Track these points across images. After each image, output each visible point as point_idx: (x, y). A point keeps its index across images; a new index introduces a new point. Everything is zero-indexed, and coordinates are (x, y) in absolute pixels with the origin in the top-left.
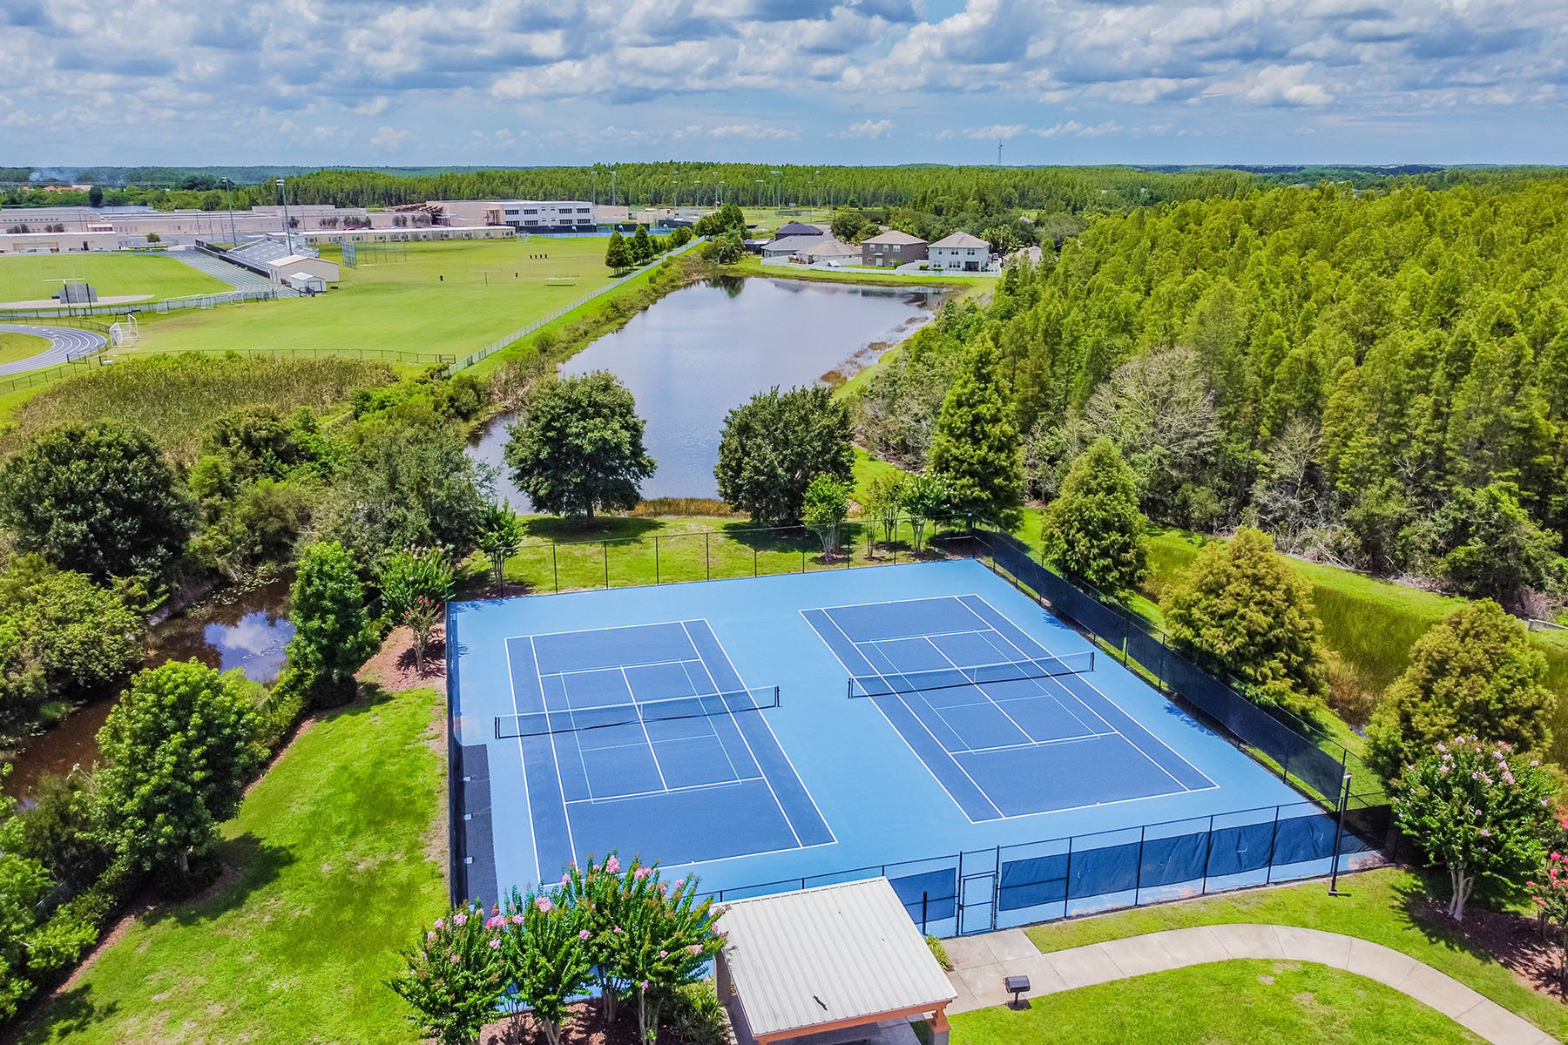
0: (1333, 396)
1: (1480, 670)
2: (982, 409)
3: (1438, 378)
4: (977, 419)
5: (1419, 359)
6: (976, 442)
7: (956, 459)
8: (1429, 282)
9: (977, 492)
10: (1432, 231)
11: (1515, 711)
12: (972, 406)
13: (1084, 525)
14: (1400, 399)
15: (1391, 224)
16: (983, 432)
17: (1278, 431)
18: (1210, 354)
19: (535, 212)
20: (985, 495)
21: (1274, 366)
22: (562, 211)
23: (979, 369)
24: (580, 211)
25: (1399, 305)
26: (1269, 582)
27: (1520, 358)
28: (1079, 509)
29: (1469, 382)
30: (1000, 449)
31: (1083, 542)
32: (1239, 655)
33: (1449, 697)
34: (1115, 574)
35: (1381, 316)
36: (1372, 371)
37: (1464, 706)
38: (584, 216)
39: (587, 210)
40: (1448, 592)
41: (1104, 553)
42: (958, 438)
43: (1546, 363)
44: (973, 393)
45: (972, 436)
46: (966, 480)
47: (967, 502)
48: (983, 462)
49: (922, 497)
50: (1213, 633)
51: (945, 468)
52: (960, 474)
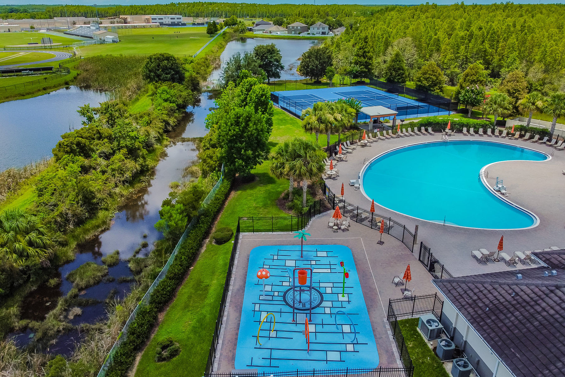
0: (443, 47)
1: (474, 74)
2: (366, 49)
3: (466, 41)
4: (365, 52)
5: (462, 38)
6: (364, 58)
7: (359, 62)
8: (464, 21)
9: (365, 70)
10: (465, 13)
11: (479, 81)
12: (364, 49)
13: (394, 69)
14: (458, 47)
15: (455, 11)
16: (366, 55)
17: (431, 56)
18: (414, 38)
19: (162, 19)
20: (367, 70)
21: (430, 41)
22: (171, 19)
23: (365, 40)
24: (178, 18)
25: (458, 27)
26: (435, 71)
27: (483, 34)
28: (393, 66)
29: (473, 40)
30: (370, 59)
31: (394, 73)
32: (430, 86)
33: (469, 80)
34: (401, 80)
35: (453, 29)
36: (452, 40)
37: (471, 81)
38: (179, 20)
39: (180, 18)
41: (399, 76)
42: (360, 57)
43: (489, 37)
44: (364, 46)
45: (363, 56)
46: (362, 67)
47: (362, 72)
48: (366, 62)
49: (353, 70)
50: (425, 82)
51: (357, 64)
52: (361, 65)
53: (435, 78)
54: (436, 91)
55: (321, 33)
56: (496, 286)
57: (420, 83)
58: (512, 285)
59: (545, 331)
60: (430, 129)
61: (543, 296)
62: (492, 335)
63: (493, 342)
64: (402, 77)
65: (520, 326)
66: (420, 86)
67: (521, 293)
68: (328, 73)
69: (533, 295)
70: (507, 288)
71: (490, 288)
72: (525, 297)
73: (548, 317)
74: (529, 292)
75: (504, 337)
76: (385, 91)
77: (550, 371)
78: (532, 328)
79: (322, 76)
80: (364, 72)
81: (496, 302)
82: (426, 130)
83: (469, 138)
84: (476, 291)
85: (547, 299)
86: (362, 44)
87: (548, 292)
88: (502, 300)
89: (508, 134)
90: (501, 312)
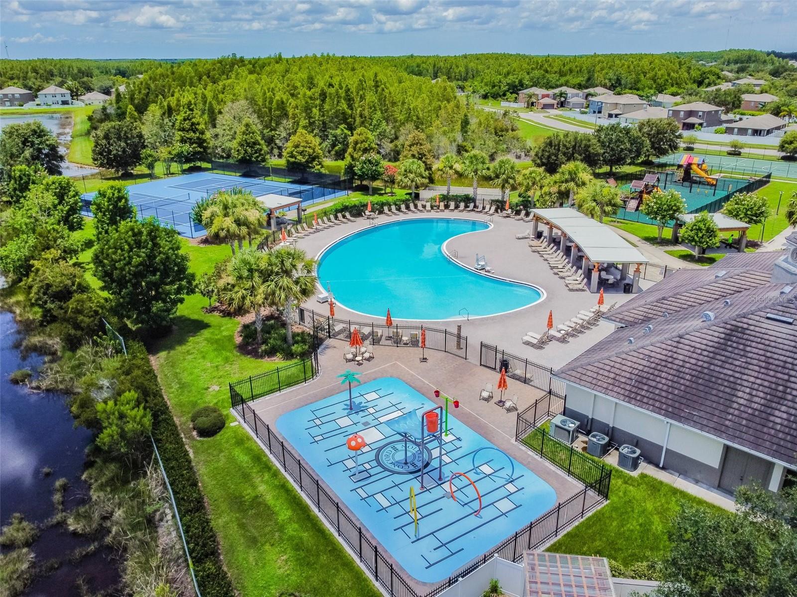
0: (290, 111)
1: (364, 141)
2: (194, 120)
4: (193, 124)
6: (194, 132)
7: (188, 138)
9: (199, 149)
11: (372, 149)
12: (190, 120)
13: (248, 144)
14: (310, 110)
16: (196, 128)
17: (278, 123)
18: (250, 102)
20: (202, 150)
21: (271, 104)
26: (309, 142)
27: (338, 92)
28: (246, 140)
30: (202, 134)
31: (249, 150)
32: (307, 161)
34: (260, 158)
35: (294, 87)
37: (364, 149)
40: (336, 160)
41: (256, 153)
42: (187, 131)
44: (189, 115)
45: (192, 130)
46: (194, 145)
47: (195, 153)
48: (198, 138)
49: (182, 152)
50: (299, 157)
51: (186, 142)
52: (191, 144)
53: (311, 151)
54: (317, 167)
55: (60, 103)
56: (624, 356)
57: (293, 160)
58: (638, 349)
59: (700, 381)
60: (347, 215)
61: (675, 350)
62: (657, 404)
63: (664, 412)
64: (260, 155)
65: (676, 385)
66: (294, 163)
67: (653, 354)
68: (147, 158)
69: (664, 352)
70: (635, 354)
71: (619, 360)
72: (659, 356)
73: (693, 367)
74: (659, 350)
75: (670, 402)
76: (240, 176)
77: (733, 415)
78: (688, 383)
79: (134, 164)
80: (199, 153)
81: (636, 372)
82: (344, 217)
83: (394, 219)
84: (608, 368)
85: (679, 351)
86: (185, 113)
87: (675, 344)
88: (641, 368)
89: (432, 207)
90: (648, 379)
